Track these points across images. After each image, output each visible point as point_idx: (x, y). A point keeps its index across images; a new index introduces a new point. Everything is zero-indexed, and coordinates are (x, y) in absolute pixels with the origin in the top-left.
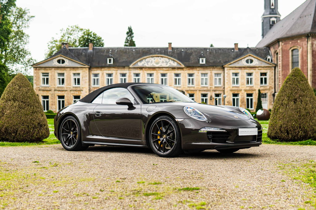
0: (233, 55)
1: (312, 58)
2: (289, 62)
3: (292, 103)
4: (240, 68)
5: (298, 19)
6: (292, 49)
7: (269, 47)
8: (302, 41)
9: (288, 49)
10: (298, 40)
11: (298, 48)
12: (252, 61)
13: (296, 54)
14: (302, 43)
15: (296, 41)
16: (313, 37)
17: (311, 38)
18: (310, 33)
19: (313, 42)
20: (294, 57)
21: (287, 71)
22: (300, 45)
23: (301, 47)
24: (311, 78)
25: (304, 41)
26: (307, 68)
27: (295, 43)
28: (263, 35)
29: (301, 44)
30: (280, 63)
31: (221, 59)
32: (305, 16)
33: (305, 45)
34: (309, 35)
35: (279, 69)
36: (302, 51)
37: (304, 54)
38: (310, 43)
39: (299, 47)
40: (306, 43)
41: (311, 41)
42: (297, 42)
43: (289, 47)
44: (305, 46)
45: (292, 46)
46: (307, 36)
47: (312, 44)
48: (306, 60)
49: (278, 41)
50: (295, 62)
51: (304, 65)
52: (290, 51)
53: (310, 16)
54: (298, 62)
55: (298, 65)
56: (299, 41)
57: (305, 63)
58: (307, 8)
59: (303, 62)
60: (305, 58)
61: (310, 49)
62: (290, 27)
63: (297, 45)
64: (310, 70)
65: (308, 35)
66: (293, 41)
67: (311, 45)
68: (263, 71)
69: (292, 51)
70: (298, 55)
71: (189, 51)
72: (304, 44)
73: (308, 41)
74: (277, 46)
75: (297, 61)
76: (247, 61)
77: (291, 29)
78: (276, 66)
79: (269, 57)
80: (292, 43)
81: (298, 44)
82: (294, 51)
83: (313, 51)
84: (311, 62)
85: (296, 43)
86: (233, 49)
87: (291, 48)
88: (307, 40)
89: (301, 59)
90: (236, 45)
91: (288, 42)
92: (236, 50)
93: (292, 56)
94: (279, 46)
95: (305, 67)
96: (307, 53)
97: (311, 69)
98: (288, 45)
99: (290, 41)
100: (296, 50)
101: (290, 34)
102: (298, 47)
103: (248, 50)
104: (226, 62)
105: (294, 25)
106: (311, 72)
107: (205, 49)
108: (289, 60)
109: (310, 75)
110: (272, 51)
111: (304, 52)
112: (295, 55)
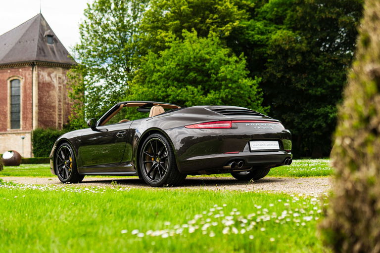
1: (38, 92)
2: (7, 95)
5: (17, 44)
6: (12, 79)
8: (25, 70)
9: (6, 79)
10: (19, 68)
11: (20, 79)
13: (17, 85)
14: (24, 72)
15: (16, 70)
16: (39, 66)
17: (36, 66)
18: (37, 61)
19: (39, 72)
20: (13, 89)
21: (4, 106)
22: (22, 75)
23: (24, 78)
24: (37, 115)
25: (28, 70)
26: (32, 104)
27: (15, 72)
29: (24, 74)
32: (27, 41)
33: (29, 74)
34: (35, 63)
36: (25, 82)
37: (28, 86)
38: (35, 73)
39: (22, 77)
40: (31, 73)
41: (37, 70)
42: (18, 71)
43: (8, 77)
44: (28, 76)
45: (11, 76)
48: (30, 94)
50: (15, 96)
51: (28, 99)
52: (9, 81)
53: (32, 41)
54: (19, 96)
55: (19, 100)
56: (20, 70)
58: (28, 32)
59: (25, 96)
60: (28, 91)
61: (36, 81)
62: (7, 52)
63: (17, 74)
64: (36, 106)
65: (33, 63)
66: (13, 70)
67: (37, 76)
69: (11, 81)
70: (19, 87)
72: (27, 74)
73: (33, 70)
75: (17, 94)
77: (7, 55)
80: (11, 72)
81: (19, 73)
82: (13, 83)
83: (39, 83)
84: (37, 96)
85: (17, 73)
87: (9, 78)
88: (31, 69)
89: (23, 92)
91: (6, 71)
93: (11, 87)
95: (28, 102)
96: (31, 85)
97: (37, 104)
98: (5, 74)
99: (9, 69)
100: (17, 81)
101: (8, 61)
102: (19, 77)
105: (11, 50)
106: (37, 108)
108: (7, 92)
109: (36, 112)
111: (28, 83)
112: (15, 87)
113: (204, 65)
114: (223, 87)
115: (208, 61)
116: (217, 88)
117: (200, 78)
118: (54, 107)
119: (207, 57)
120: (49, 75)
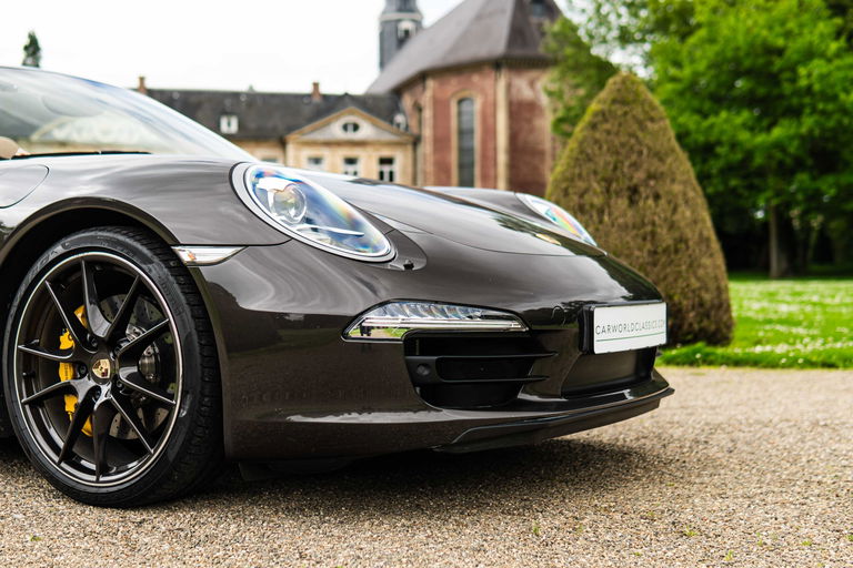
0: (307, 111)
2: (450, 132)
3: (622, 203)
4: (328, 144)
6: (459, 96)
7: (398, 92)
8: (483, 78)
9: (449, 97)
10: (472, 74)
11: (474, 97)
12: (356, 127)
13: (469, 110)
14: (482, 81)
15: (468, 78)
16: (510, 68)
17: (504, 70)
19: (510, 81)
20: (463, 117)
23: (481, 94)
24: (507, 171)
25: (487, 76)
26: (496, 148)
27: (465, 80)
28: (382, 64)
30: (427, 132)
31: (276, 121)
32: (490, 15)
33: (491, 88)
34: (503, 62)
35: (426, 148)
36: (484, 103)
37: (488, 110)
38: (501, 83)
39: (476, 93)
40: (492, 84)
41: (503, 78)
42: (471, 79)
43: (452, 92)
44: (490, 92)
45: (457, 90)
46: (497, 64)
47: (509, 87)
48: (492, 126)
49: (421, 77)
50: (465, 132)
51: (489, 140)
52: (454, 102)
53: (501, 14)
54: (473, 131)
55: (472, 138)
56: (475, 77)
57: (489, 132)
59: (485, 131)
60: (490, 121)
61: (504, 99)
64: (504, 152)
65: (497, 62)
66: (461, 78)
67: (506, 89)
68: (386, 153)
69: (460, 102)
70: (473, 113)
71: (193, 99)
72: (487, 86)
73: (496, 80)
74: (419, 89)
75: (469, 129)
76: (345, 127)
77: (454, 48)
78: (416, 141)
79: (399, 118)
80: (458, 81)
81: (472, 85)
82: (463, 104)
83: (511, 104)
84: (507, 132)
85: (468, 84)
86: (309, 96)
87: (455, 94)
88: (493, 76)
89: (480, 125)
90: (316, 85)
91: (448, 80)
92: (317, 100)
93: (460, 114)
94: (424, 88)
95: (489, 145)
96: (493, 108)
98: (447, 86)
99: (454, 78)
100: (468, 101)
101: (452, 59)
102: (471, 93)
103: (347, 100)
104: (291, 129)
105: (462, 36)
106: (506, 156)
107: (236, 95)
108: (451, 125)
109: (504, 165)
110: (407, 101)
111: (488, 105)
112: (466, 114)
113: (770, 63)
114: (807, 110)
115: (780, 52)
116: (795, 113)
117: (762, 91)
118: (541, 153)
119: (780, 42)
120: (532, 84)
